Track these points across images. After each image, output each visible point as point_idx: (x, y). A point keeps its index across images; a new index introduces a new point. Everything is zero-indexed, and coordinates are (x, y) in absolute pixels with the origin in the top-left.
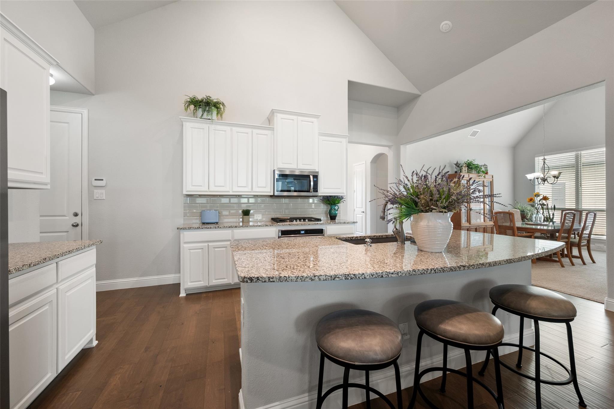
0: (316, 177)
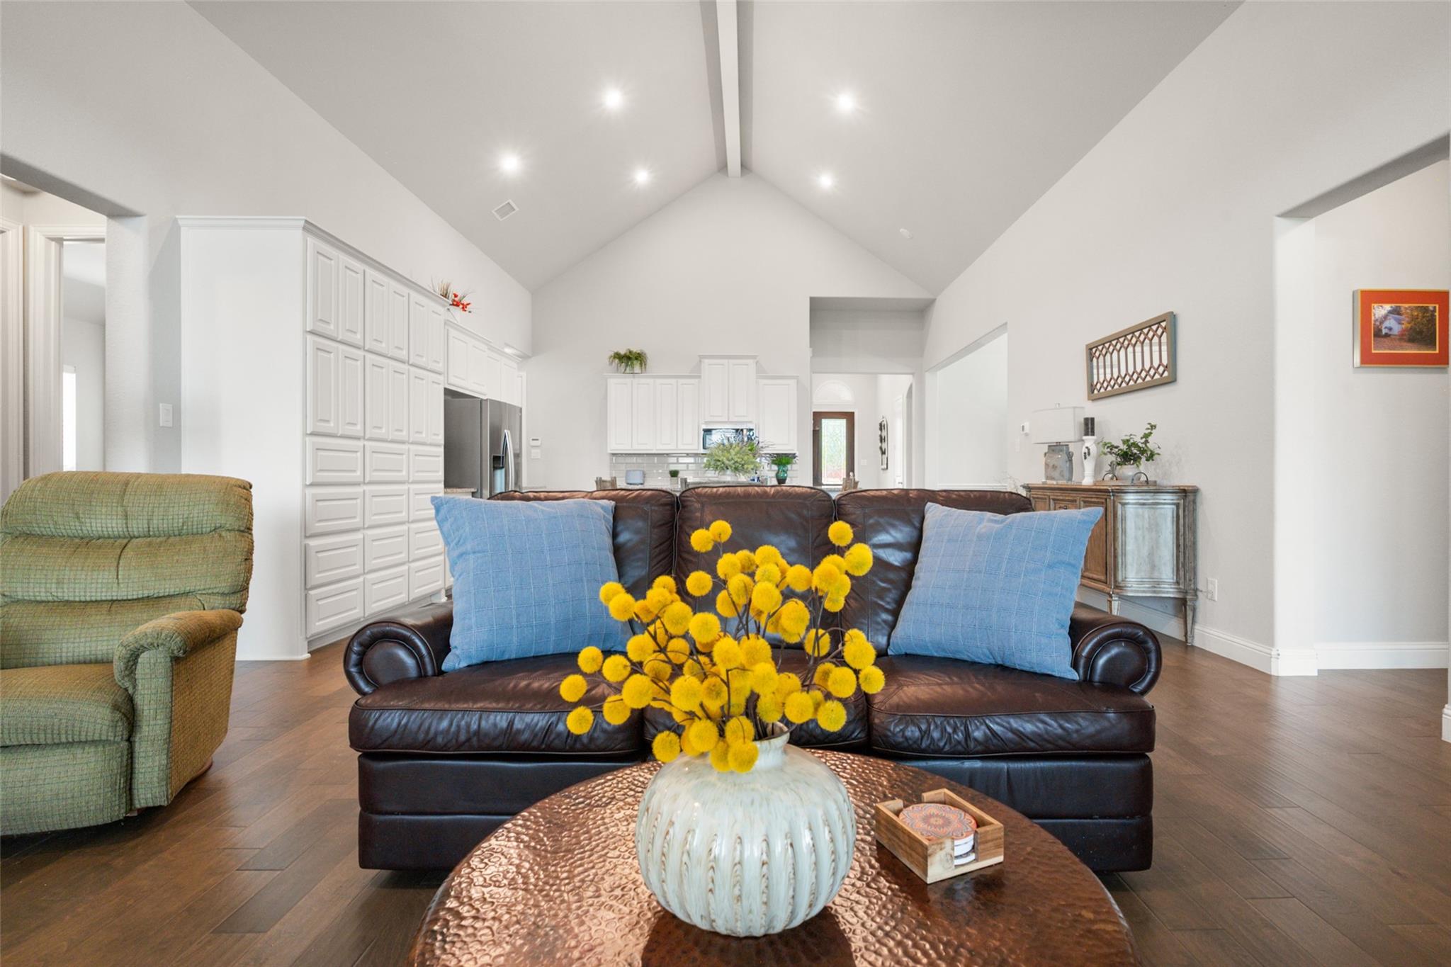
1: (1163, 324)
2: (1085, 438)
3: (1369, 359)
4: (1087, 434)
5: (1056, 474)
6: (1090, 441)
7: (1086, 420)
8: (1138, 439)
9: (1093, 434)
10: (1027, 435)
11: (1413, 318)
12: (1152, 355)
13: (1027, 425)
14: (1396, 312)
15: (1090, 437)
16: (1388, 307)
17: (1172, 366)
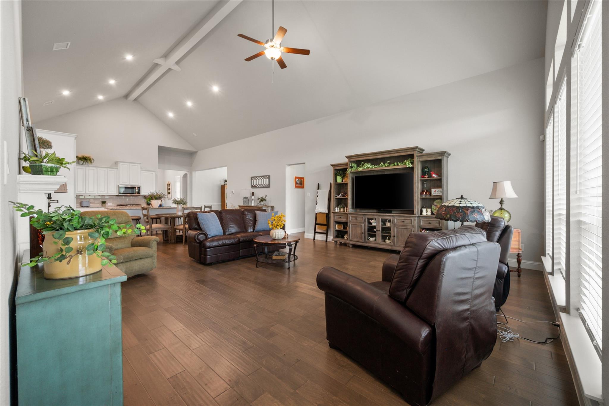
0: (139, 188)
1: (268, 177)
2: (252, 196)
3: (296, 187)
4: (252, 195)
5: (245, 203)
6: (253, 197)
7: (252, 193)
8: (264, 197)
9: (254, 195)
10: (233, 193)
11: (300, 181)
12: (265, 181)
13: (234, 191)
14: (298, 180)
15: (253, 196)
16: (298, 179)
17: (269, 184)
